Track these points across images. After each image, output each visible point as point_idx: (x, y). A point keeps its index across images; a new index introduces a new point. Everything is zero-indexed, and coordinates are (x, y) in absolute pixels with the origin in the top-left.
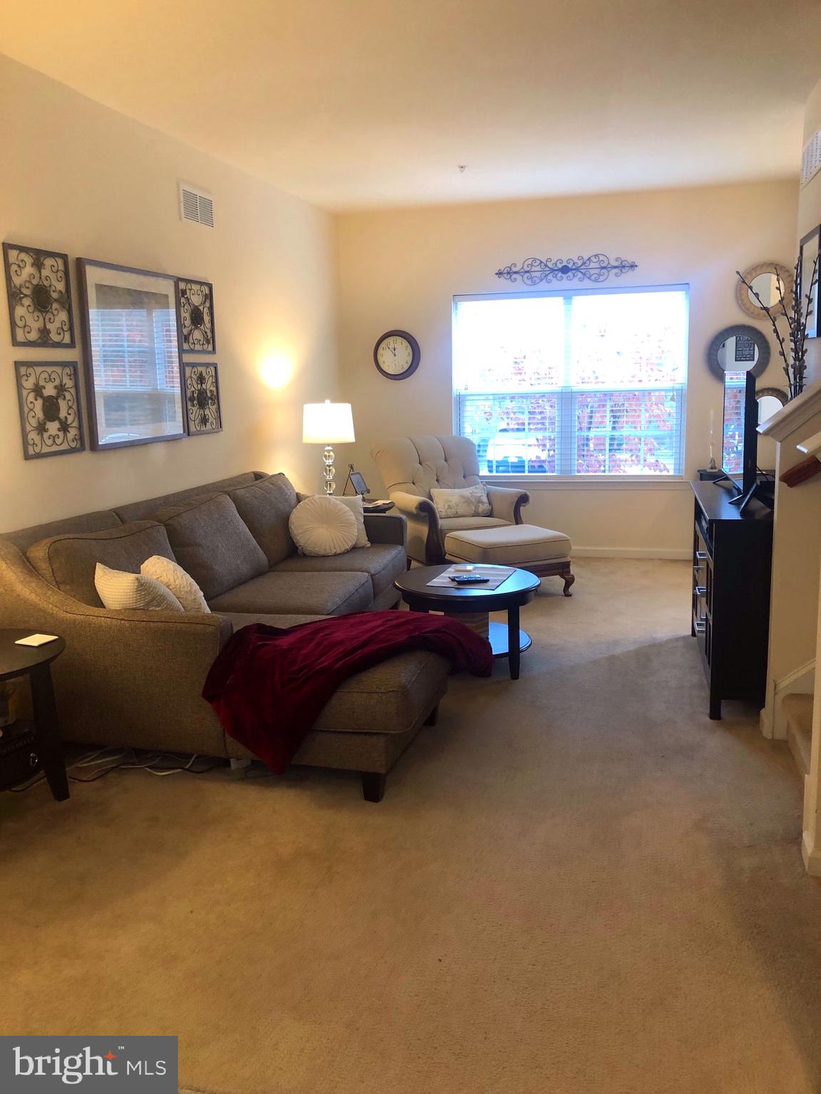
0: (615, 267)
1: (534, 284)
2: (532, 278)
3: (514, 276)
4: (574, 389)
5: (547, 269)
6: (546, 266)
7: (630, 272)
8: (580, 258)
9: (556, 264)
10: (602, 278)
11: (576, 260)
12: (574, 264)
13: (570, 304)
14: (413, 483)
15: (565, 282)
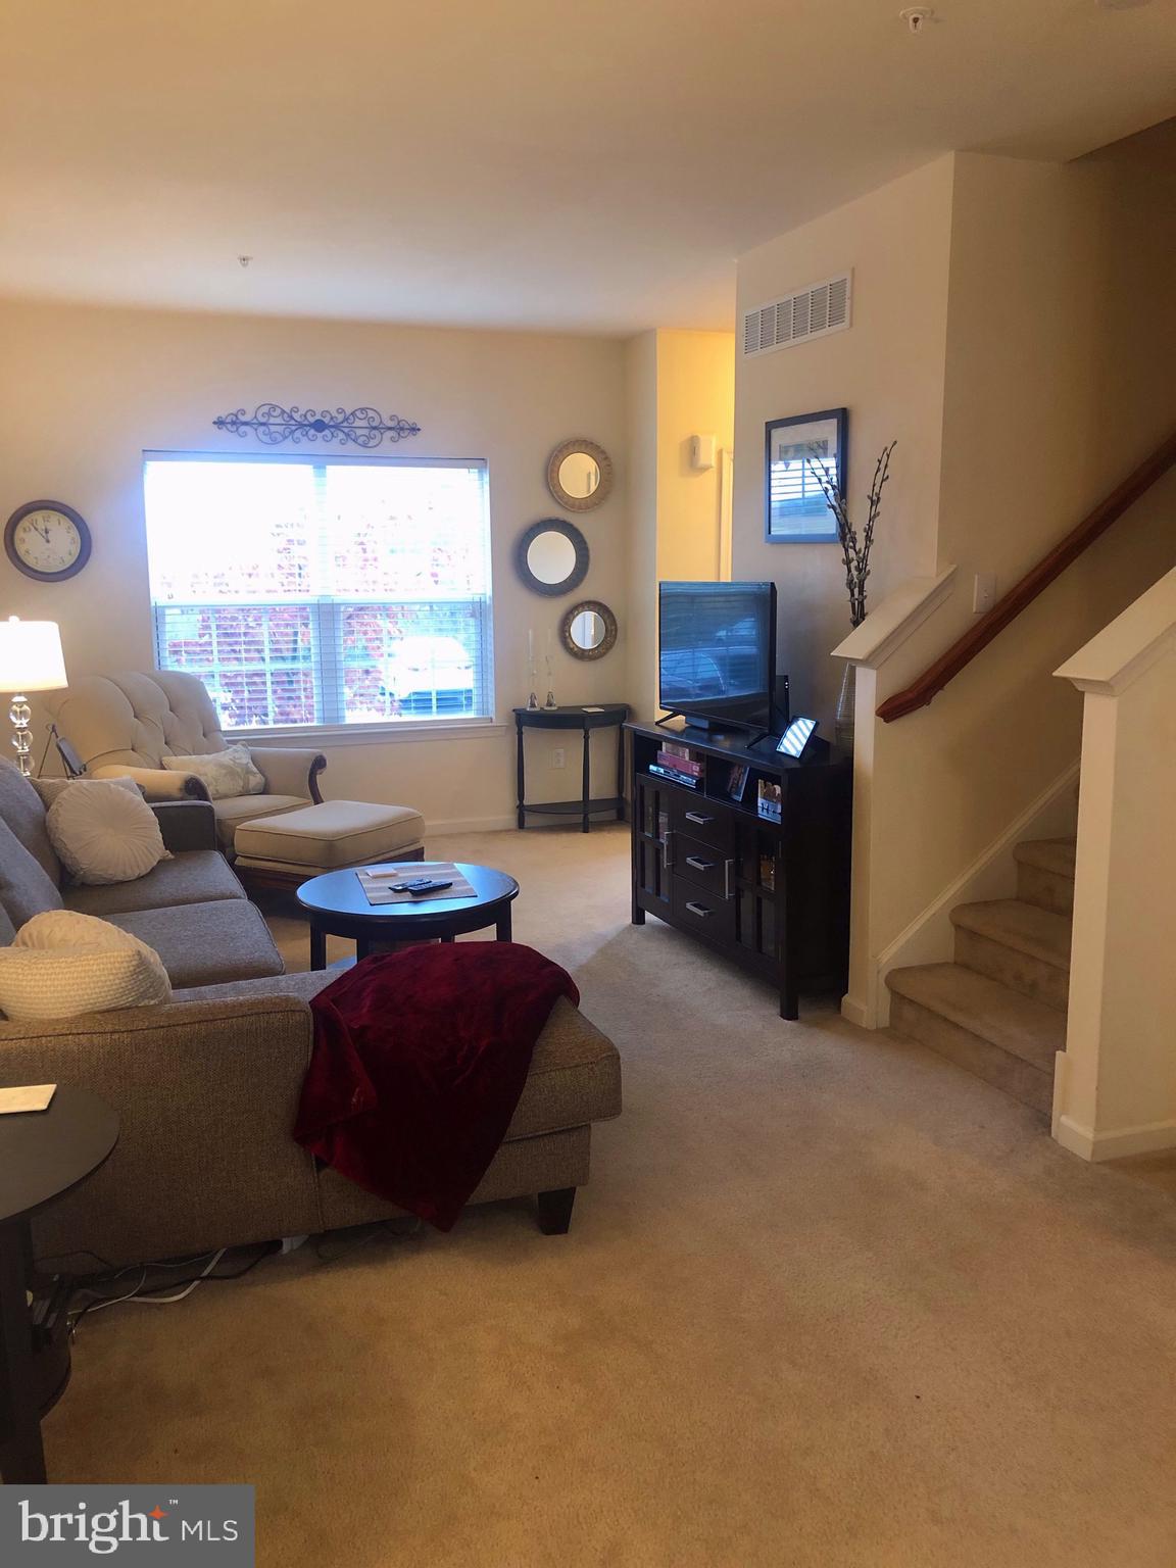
0: (390, 429)
1: (274, 442)
2: (270, 434)
3: (243, 428)
4: (337, 600)
5: (293, 422)
6: (291, 418)
7: (411, 438)
8: (341, 411)
9: (305, 416)
10: (372, 443)
11: (334, 414)
12: (332, 418)
13: (325, 476)
14: (133, 750)
15: (320, 444)
